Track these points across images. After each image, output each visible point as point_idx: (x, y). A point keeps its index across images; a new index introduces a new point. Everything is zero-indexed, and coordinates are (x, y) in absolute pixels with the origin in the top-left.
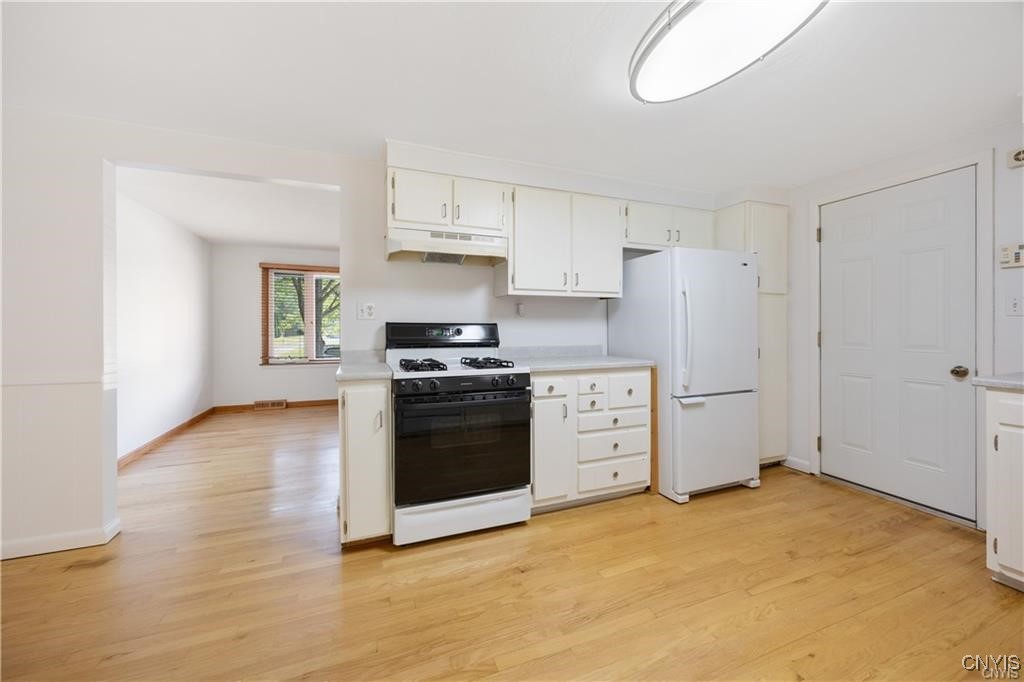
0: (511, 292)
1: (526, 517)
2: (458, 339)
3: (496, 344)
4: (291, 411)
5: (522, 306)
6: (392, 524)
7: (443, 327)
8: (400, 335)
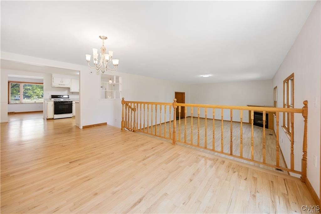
0: (71, 91)
1: (72, 117)
2: (63, 97)
3: (69, 98)
4: (16, 115)
5: (73, 93)
6: (54, 117)
7: (60, 96)
8: (53, 97)
